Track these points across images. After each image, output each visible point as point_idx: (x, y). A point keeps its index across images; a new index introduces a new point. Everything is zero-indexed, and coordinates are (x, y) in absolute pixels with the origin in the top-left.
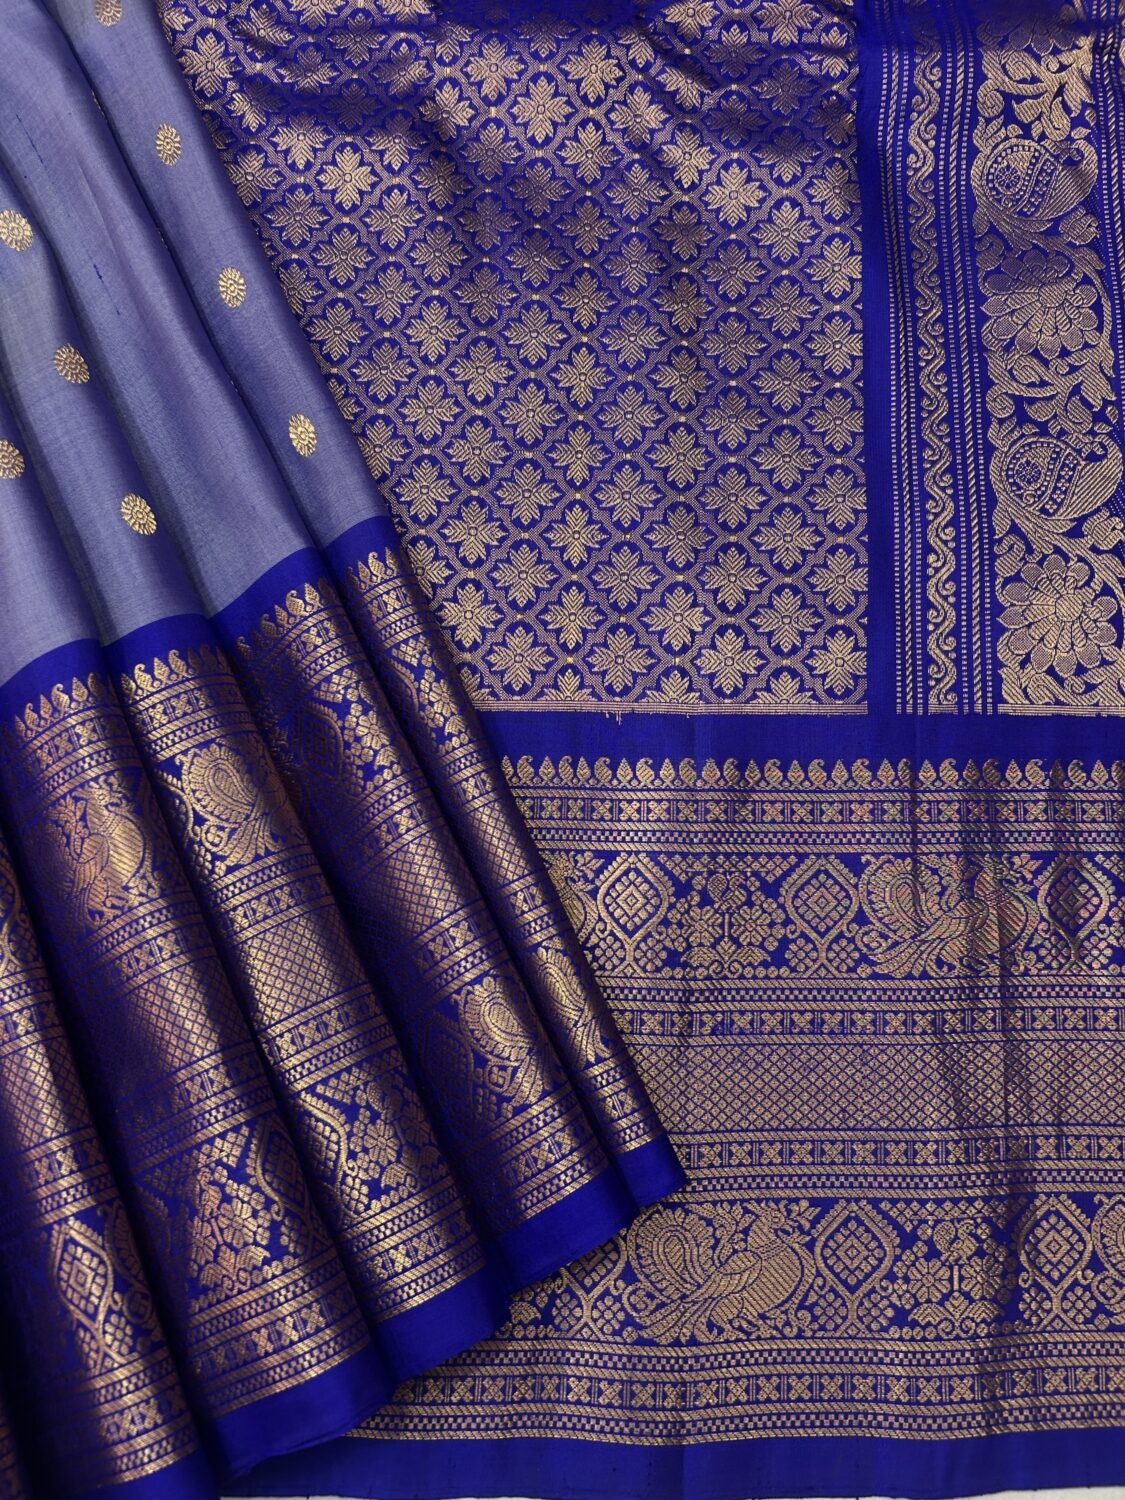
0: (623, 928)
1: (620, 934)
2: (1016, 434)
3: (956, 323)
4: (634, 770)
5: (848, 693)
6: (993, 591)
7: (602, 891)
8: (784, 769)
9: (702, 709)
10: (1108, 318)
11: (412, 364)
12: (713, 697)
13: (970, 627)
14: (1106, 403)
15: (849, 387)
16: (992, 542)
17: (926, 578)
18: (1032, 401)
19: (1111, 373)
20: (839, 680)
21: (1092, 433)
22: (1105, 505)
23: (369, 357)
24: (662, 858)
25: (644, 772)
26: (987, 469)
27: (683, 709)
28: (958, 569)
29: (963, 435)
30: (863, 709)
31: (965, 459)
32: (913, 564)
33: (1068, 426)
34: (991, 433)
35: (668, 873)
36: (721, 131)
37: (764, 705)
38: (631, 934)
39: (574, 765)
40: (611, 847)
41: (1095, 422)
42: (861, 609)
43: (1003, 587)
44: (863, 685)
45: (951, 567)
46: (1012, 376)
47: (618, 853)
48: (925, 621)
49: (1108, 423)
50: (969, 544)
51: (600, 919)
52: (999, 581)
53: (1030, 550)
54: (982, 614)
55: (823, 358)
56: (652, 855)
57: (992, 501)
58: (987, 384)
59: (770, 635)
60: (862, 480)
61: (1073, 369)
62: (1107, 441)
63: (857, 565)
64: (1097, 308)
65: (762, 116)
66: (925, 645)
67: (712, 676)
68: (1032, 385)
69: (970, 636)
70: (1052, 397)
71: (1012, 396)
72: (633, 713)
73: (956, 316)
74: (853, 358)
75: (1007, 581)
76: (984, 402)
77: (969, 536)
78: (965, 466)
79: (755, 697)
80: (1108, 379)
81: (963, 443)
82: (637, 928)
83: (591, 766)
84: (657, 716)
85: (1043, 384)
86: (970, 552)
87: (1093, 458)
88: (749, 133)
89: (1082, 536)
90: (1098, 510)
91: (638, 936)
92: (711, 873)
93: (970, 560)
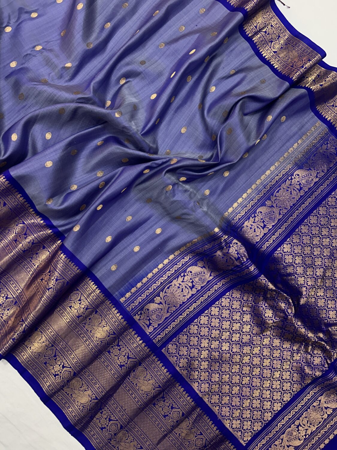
0: (195, 444)
1: (194, 445)
2: (295, 428)
3: (303, 408)
4: (214, 427)
5: (245, 441)
6: (272, 444)
7: (197, 437)
8: (229, 443)
9: (228, 427)
10: (320, 425)
11: (240, 351)
12: (231, 427)
13: (265, 446)
14: (308, 434)
15: (283, 404)
16: (278, 438)
17: (267, 435)
18: (301, 426)
19: (312, 431)
20: (245, 439)
21: (303, 436)
22: (295, 446)
23: (236, 345)
24: (207, 441)
25: (215, 428)
26: (287, 429)
27: (226, 425)
28: (271, 438)
29: (289, 422)
30: (245, 445)
31: (286, 425)
32: (267, 432)
33: (301, 433)
34: (292, 425)
35: (206, 443)
36: (304, 358)
37: (235, 433)
38: (195, 446)
39: (208, 419)
40: (203, 433)
41: (305, 435)
42: (256, 432)
43: (274, 445)
44: (247, 442)
45: (271, 437)
46: (303, 421)
47: (203, 435)
48: (261, 440)
49: (306, 437)
50: (275, 436)
51: (194, 440)
52: (274, 444)
53: (281, 444)
54: (268, 446)
55: (284, 397)
56: (206, 440)
57: (284, 433)
58: (298, 419)
59: (244, 425)
60: (272, 417)
61: (309, 427)
62: (303, 439)
63: (261, 426)
64: (320, 423)
65: (310, 361)
66: (258, 443)
67: (233, 424)
68: (303, 424)
69: (264, 447)
70: (303, 427)
71: (299, 423)
72: (220, 420)
73: (304, 407)
74: (287, 401)
75: (275, 445)
76: (295, 421)
77: (276, 435)
78: (285, 426)
79: (235, 431)
80: (311, 432)
81: (288, 423)
82: (196, 446)
83: (210, 421)
84: (223, 424)
85: (304, 425)
86: (274, 437)
87: (299, 439)
88: (307, 362)
89: (288, 447)
90: (293, 446)
91: (196, 447)
92: (210, 448)
93: (273, 438)
